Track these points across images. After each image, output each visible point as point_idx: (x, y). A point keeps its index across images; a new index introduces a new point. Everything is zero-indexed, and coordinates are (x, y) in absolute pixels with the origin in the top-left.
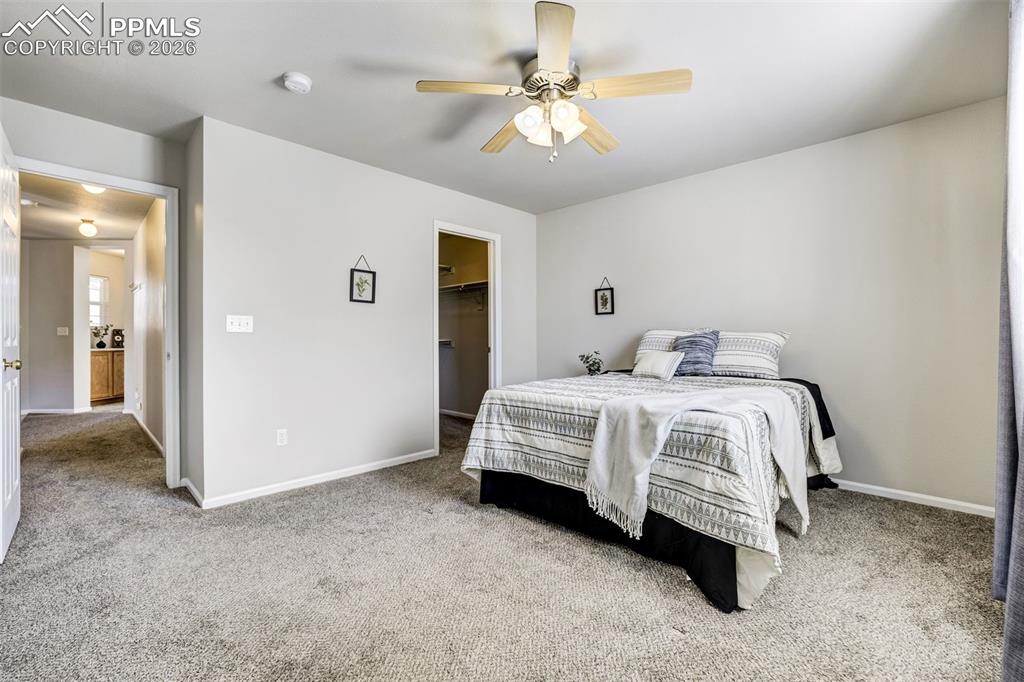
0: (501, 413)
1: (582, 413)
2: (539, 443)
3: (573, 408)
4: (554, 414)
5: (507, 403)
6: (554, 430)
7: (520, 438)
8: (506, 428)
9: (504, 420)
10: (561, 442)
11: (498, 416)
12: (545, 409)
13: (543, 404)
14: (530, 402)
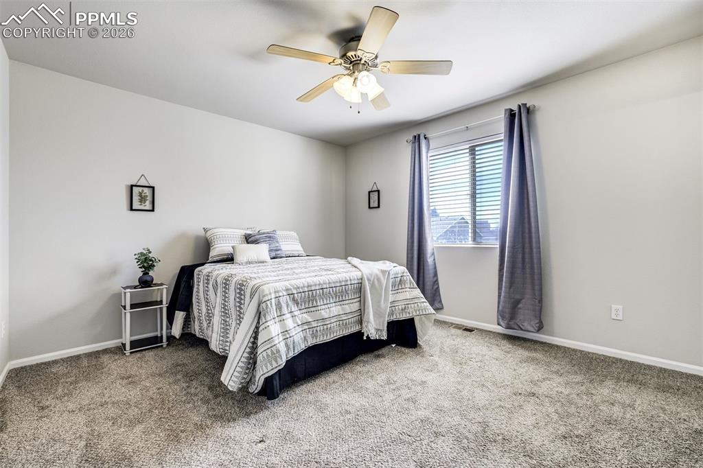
0: (289, 303)
1: (353, 282)
2: (325, 314)
3: (347, 281)
4: (334, 289)
5: (295, 292)
6: (334, 300)
7: (308, 318)
8: (296, 313)
9: (293, 308)
10: (339, 307)
11: (287, 307)
12: (328, 286)
13: (326, 283)
14: (315, 285)
